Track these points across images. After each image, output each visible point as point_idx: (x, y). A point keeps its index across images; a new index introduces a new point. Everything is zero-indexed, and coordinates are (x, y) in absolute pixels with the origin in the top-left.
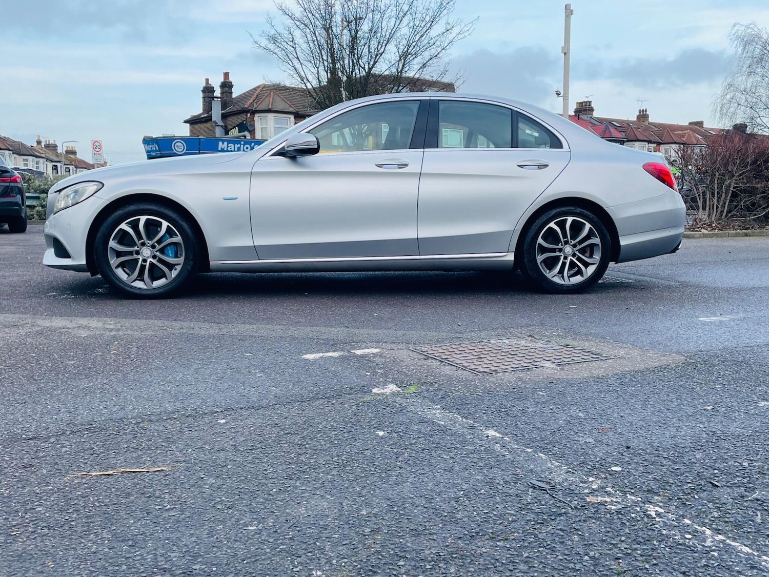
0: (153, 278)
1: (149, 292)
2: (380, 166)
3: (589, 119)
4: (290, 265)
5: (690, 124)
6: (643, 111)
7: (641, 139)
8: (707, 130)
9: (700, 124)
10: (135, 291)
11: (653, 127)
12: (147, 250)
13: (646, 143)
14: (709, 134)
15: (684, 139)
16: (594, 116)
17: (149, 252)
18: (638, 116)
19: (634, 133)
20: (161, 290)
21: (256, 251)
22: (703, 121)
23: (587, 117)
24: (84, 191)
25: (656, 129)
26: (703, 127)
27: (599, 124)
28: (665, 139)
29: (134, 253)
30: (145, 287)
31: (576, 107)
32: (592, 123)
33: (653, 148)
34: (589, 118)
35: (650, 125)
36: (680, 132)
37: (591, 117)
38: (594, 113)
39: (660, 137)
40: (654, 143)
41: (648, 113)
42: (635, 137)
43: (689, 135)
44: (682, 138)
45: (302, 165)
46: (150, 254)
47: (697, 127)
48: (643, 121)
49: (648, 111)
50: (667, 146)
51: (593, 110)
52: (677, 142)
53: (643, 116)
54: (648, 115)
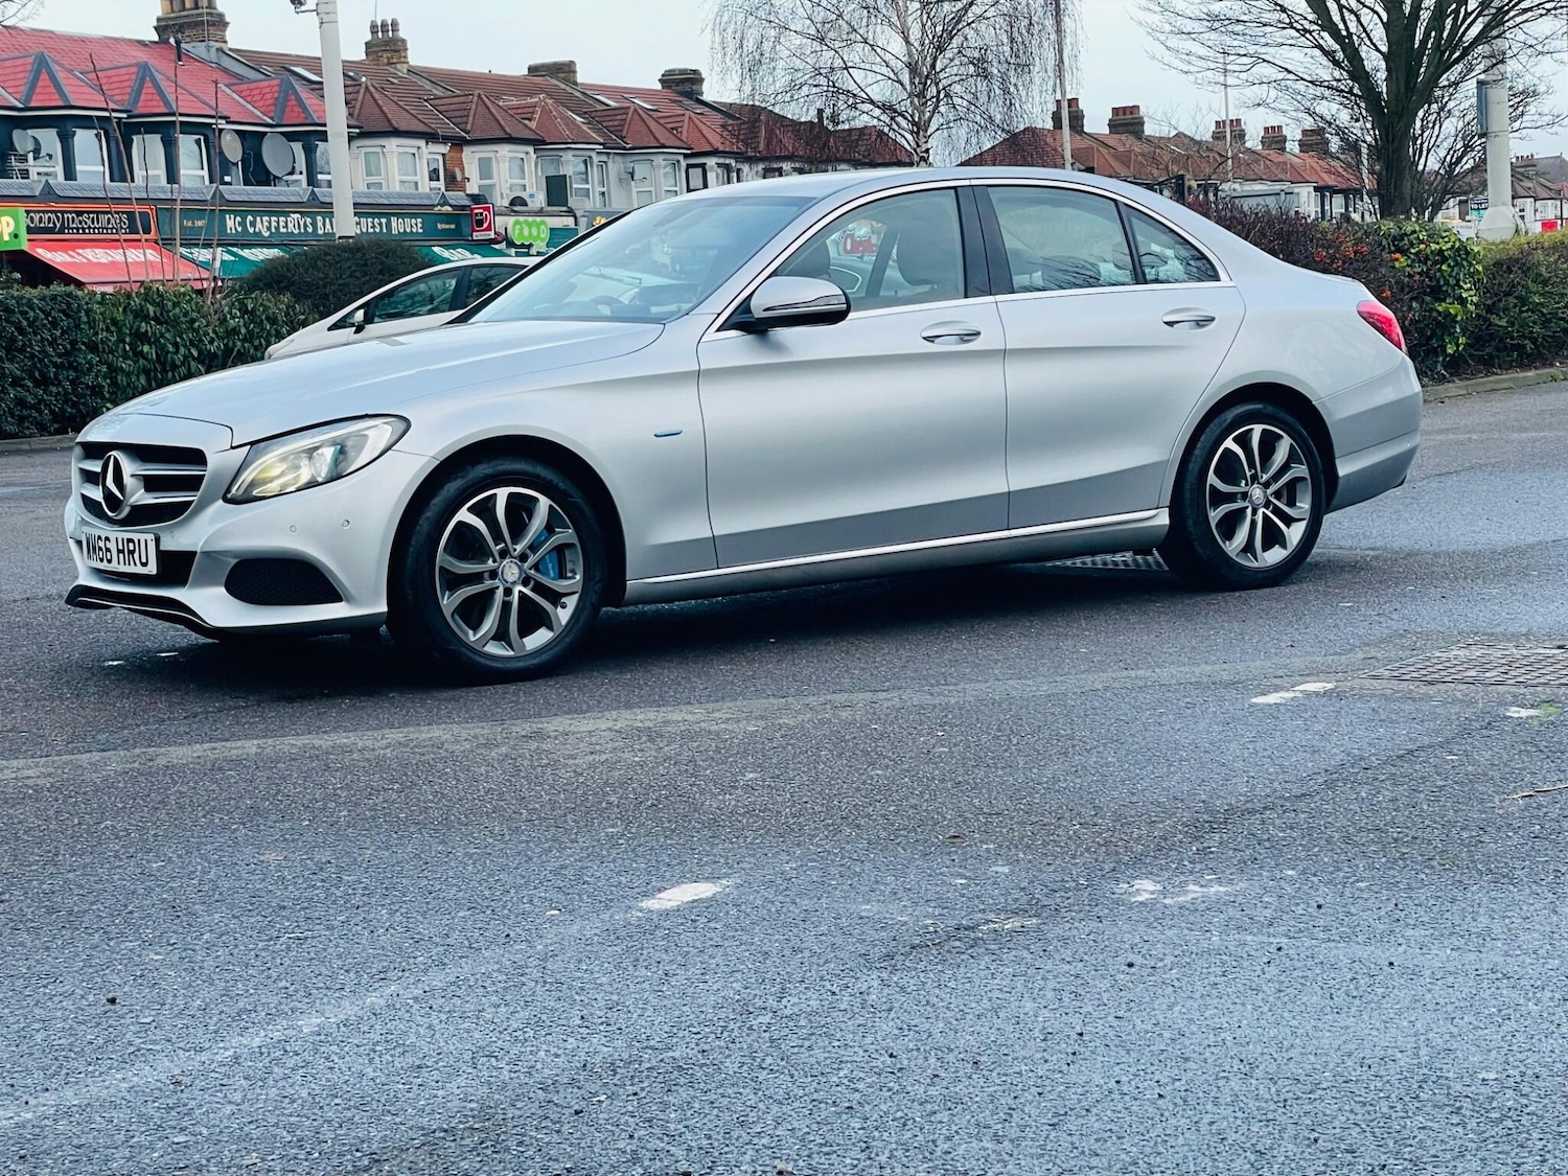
0: (526, 630)
1: (521, 664)
2: (929, 339)
3: (213, 55)
4: (777, 574)
5: (533, 70)
6: (384, 25)
7: (403, 127)
8: (589, 92)
9: (565, 70)
10: (494, 664)
11: (428, 85)
12: (513, 565)
13: (422, 143)
14: (599, 107)
15: (533, 125)
16: (230, 45)
17: (516, 571)
18: (367, 44)
19: (380, 107)
20: (544, 657)
21: (716, 548)
22: (572, 62)
23: (208, 48)
24: (362, 438)
25: (438, 92)
26: (576, 83)
27: (253, 75)
28: (477, 125)
29: (486, 575)
30: (512, 653)
31: (159, 13)
32: (226, 71)
33: (440, 158)
34: (213, 51)
35: (414, 78)
36: (514, 101)
37: (220, 50)
38: (229, 34)
39: (459, 116)
40: (445, 139)
41: (402, 34)
42: (387, 124)
43: (546, 112)
44: (526, 122)
45: (778, 348)
46: (517, 576)
47: (554, 82)
48: (389, 64)
49: (401, 27)
50: (485, 151)
51: (226, 24)
52: (514, 135)
53: (386, 44)
54: (404, 41)
